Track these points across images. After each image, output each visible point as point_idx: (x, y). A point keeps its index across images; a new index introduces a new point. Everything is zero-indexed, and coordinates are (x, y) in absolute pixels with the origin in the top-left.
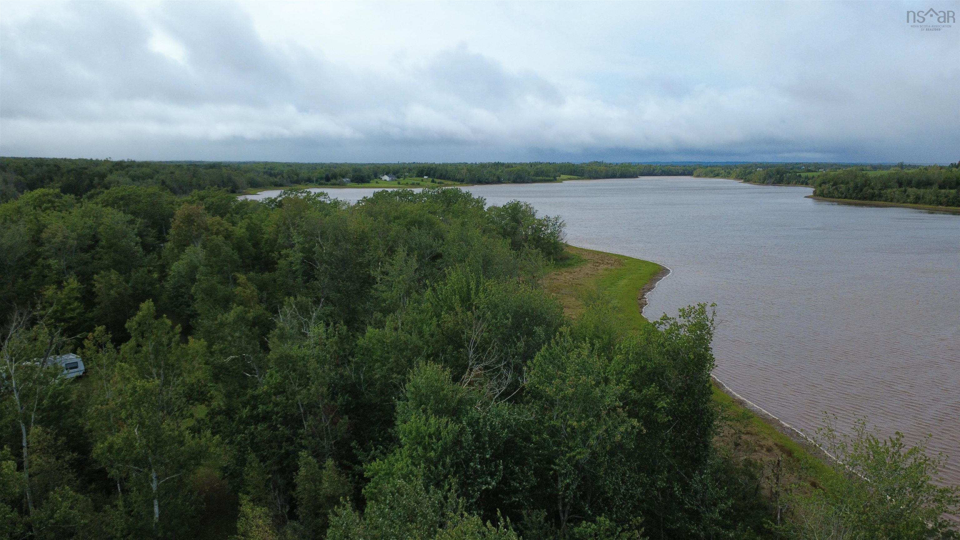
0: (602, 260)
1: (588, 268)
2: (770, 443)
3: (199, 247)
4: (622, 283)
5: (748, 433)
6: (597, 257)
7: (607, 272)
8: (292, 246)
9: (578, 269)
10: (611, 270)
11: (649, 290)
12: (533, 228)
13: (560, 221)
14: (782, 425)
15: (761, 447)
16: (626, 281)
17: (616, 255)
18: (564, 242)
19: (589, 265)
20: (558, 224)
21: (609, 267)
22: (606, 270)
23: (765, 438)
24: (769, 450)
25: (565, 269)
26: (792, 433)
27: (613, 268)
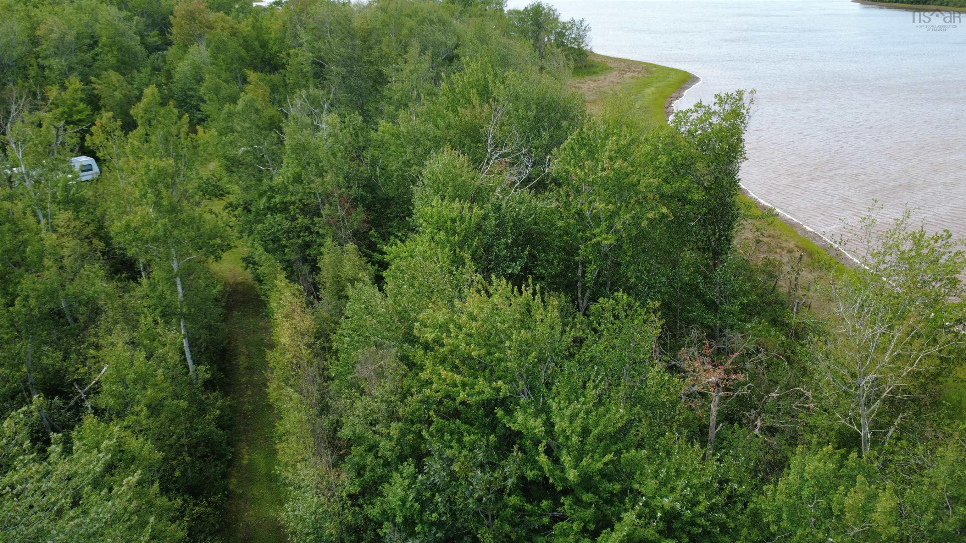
0: (629, 68)
1: (613, 77)
2: (791, 245)
3: (203, 47)
4: (649, 91)
5: (769, 236)
6: (623, 64)
7: (632, 80)
8: (301, 45)
9: (602, 77)
10: (638, 78)
11: (677, 98)
12: (556, 33)
13: (585, 24)
14: (804, 230)
15: (781, 248)
16: (653, 89)
17: (643, 63)
18: (589, 48)
19: (615, 73)
20: (583, 28)
21: (636, 74)
22: (632, 78)
23: (787, 241)
24: (790, 251)
25: (590, 77)
26: (816, 237)
27: (640, 75)
